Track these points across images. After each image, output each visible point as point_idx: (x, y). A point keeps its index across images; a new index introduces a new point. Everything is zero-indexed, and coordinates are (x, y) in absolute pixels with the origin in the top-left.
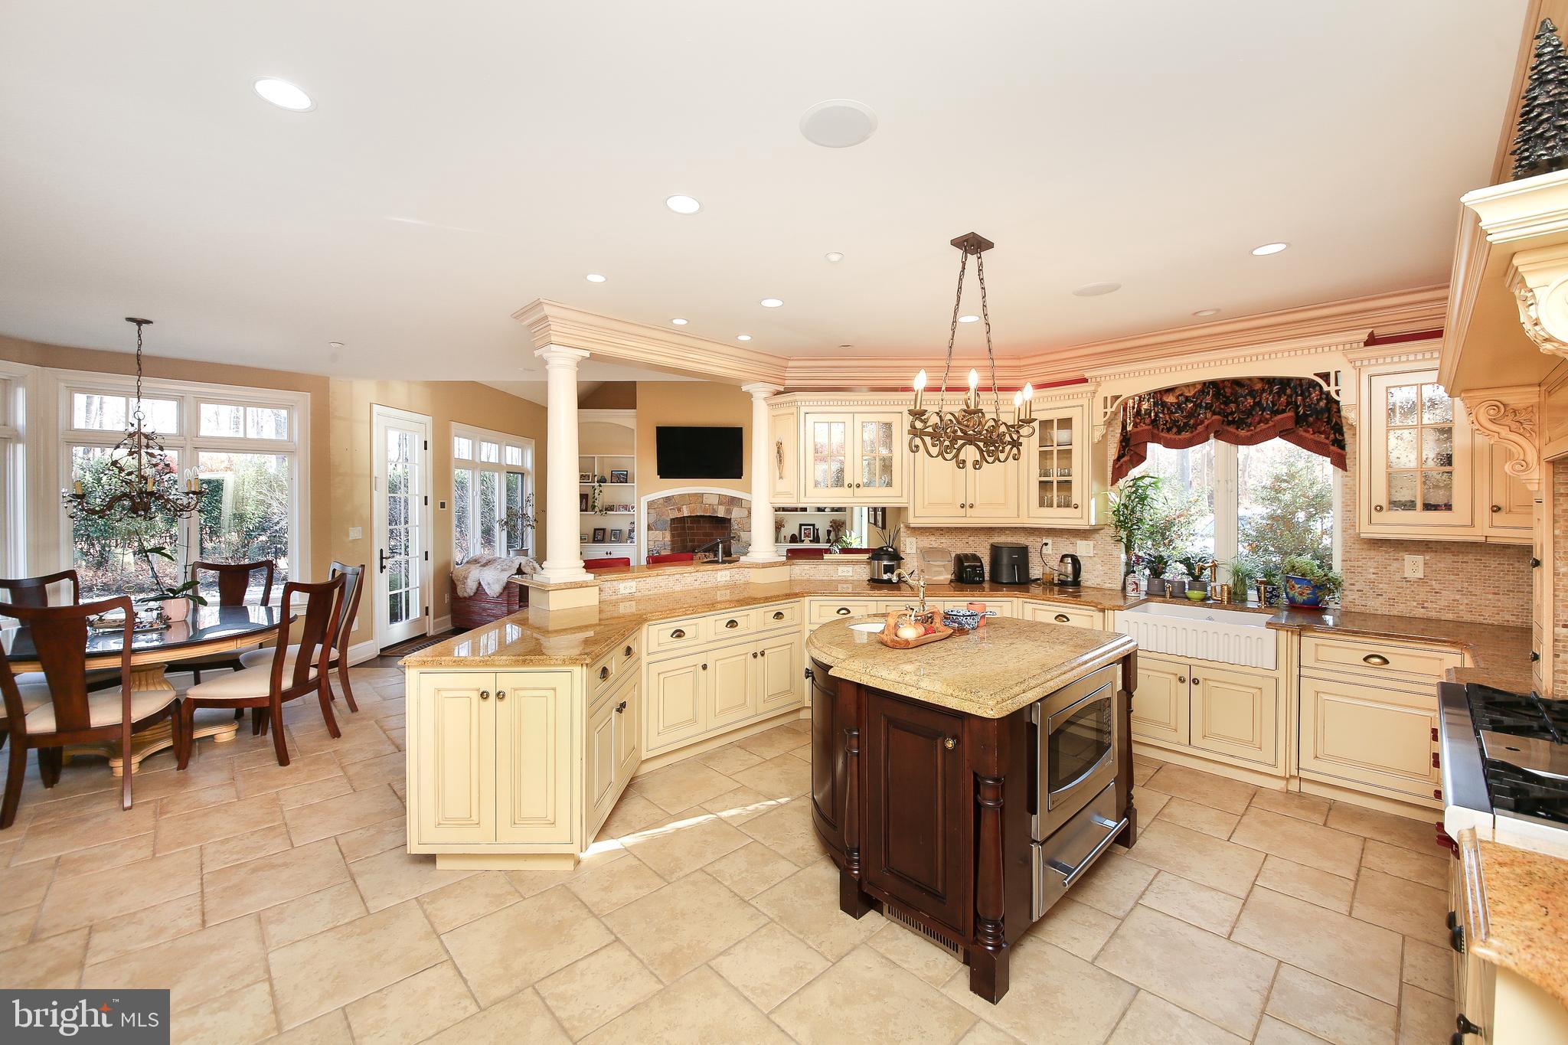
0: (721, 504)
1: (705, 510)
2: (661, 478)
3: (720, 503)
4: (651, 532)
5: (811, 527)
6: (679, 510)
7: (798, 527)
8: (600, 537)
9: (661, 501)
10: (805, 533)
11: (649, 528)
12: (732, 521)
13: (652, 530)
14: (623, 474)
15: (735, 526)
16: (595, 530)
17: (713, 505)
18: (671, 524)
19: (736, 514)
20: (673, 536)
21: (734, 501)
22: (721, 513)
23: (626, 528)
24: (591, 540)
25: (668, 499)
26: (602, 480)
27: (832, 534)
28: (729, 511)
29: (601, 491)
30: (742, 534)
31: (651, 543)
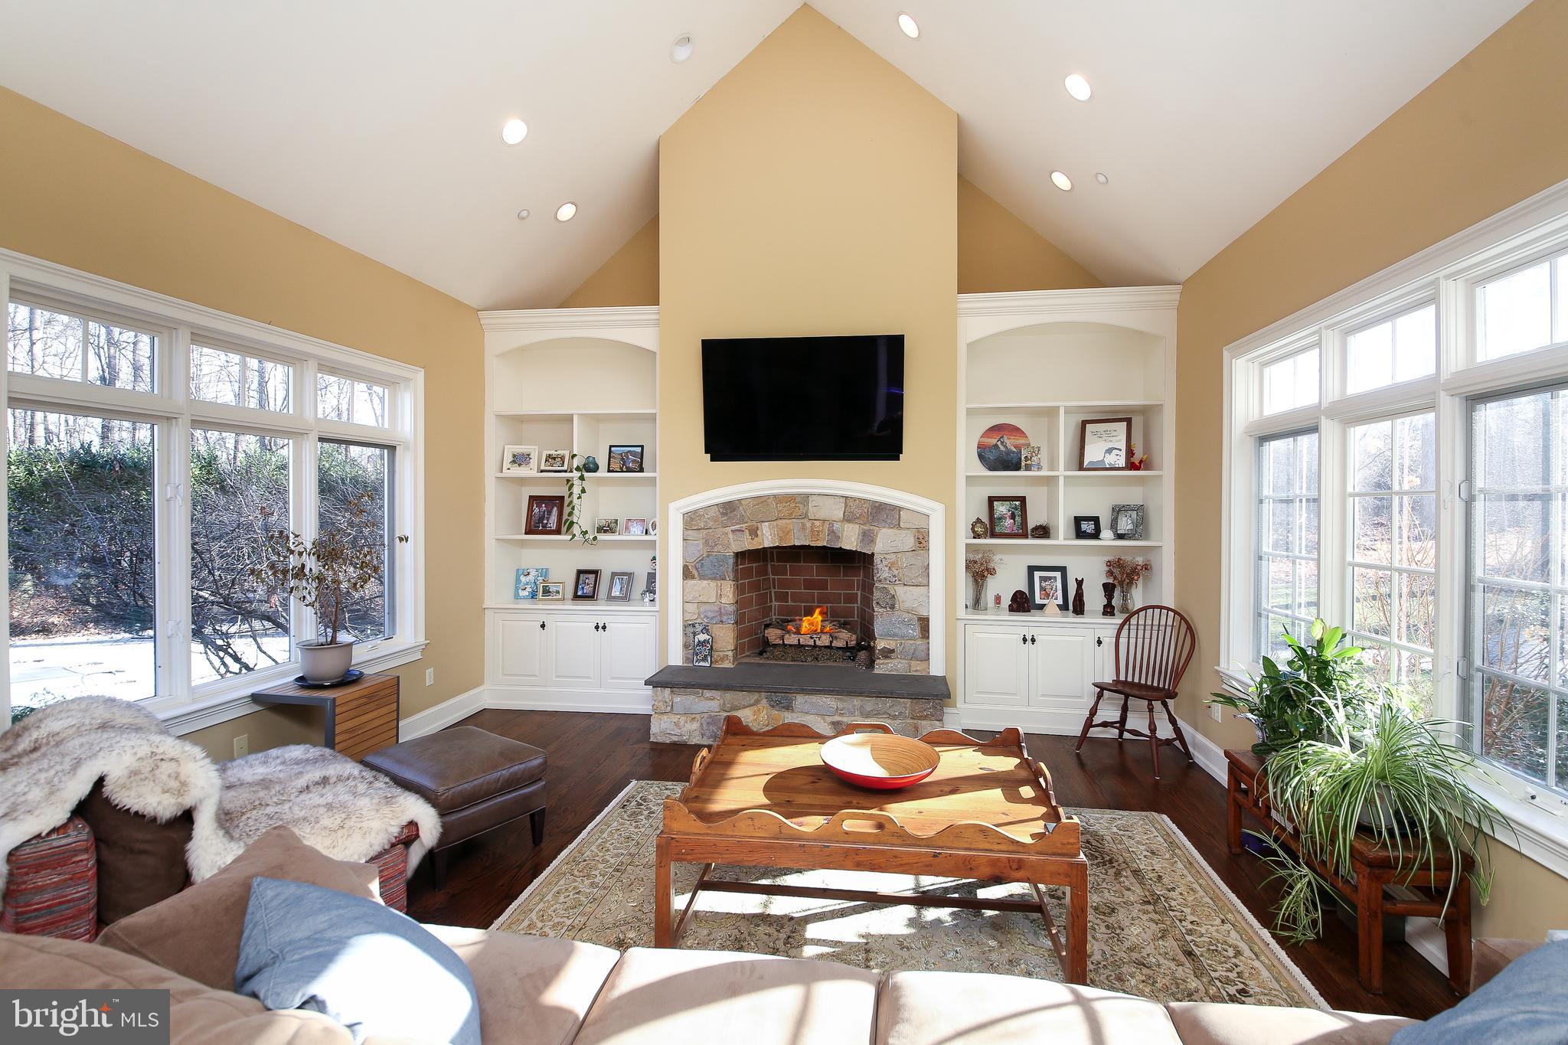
0: (849, 521)
1: (814, 533)
2: (712, 460)
3: (848, 518)
4: (691, 582)
5: (1058, 575)
6: (754, 532)
7: (1024, 573)
8: (588, 590)
9: (714, 512)
10: (1042, 589)
11: (687, 574)
12: (877, 559)
13: (693, 578)
14: (634, 454)
15: (882, 571)
16: (580, 572)
17: (831, 523)
18: (736, 564)
19: (885, 544)
20: (740, 590)
21: (881, 513)
22: (850, 540)
23: (641, 572)
24: (570, 593)
25: (729, 508)
26: (591, 467)
27: (1117, 593)
28: (868, 537)
29: (583, 491)
30: (901, 592)
31: (691, 608)
